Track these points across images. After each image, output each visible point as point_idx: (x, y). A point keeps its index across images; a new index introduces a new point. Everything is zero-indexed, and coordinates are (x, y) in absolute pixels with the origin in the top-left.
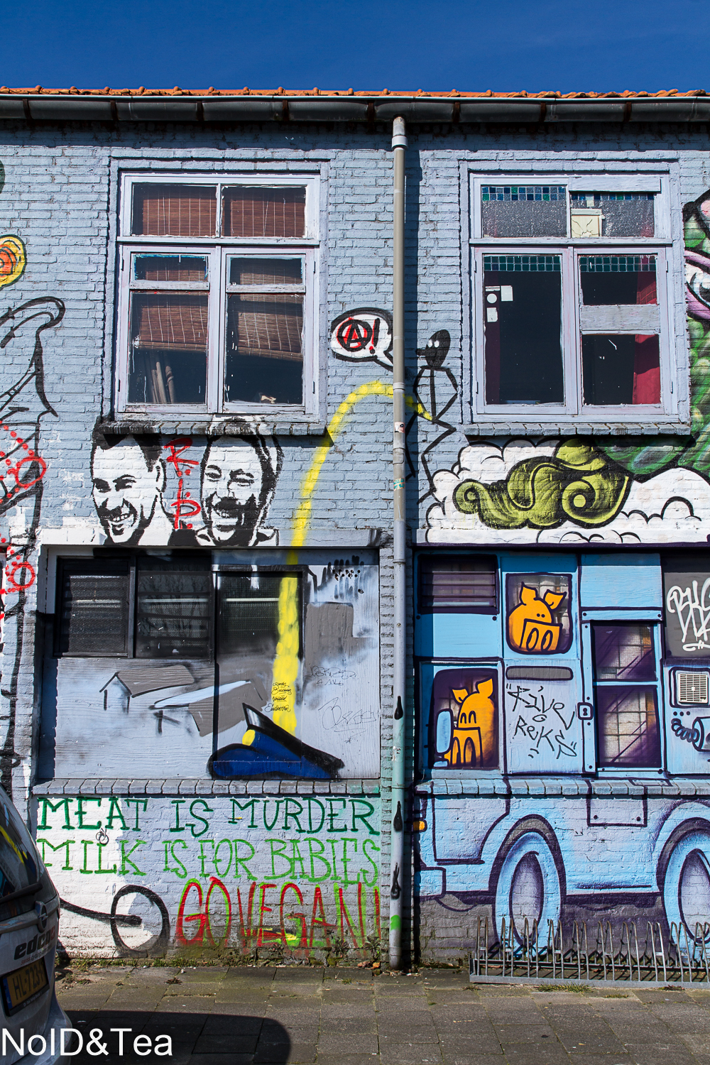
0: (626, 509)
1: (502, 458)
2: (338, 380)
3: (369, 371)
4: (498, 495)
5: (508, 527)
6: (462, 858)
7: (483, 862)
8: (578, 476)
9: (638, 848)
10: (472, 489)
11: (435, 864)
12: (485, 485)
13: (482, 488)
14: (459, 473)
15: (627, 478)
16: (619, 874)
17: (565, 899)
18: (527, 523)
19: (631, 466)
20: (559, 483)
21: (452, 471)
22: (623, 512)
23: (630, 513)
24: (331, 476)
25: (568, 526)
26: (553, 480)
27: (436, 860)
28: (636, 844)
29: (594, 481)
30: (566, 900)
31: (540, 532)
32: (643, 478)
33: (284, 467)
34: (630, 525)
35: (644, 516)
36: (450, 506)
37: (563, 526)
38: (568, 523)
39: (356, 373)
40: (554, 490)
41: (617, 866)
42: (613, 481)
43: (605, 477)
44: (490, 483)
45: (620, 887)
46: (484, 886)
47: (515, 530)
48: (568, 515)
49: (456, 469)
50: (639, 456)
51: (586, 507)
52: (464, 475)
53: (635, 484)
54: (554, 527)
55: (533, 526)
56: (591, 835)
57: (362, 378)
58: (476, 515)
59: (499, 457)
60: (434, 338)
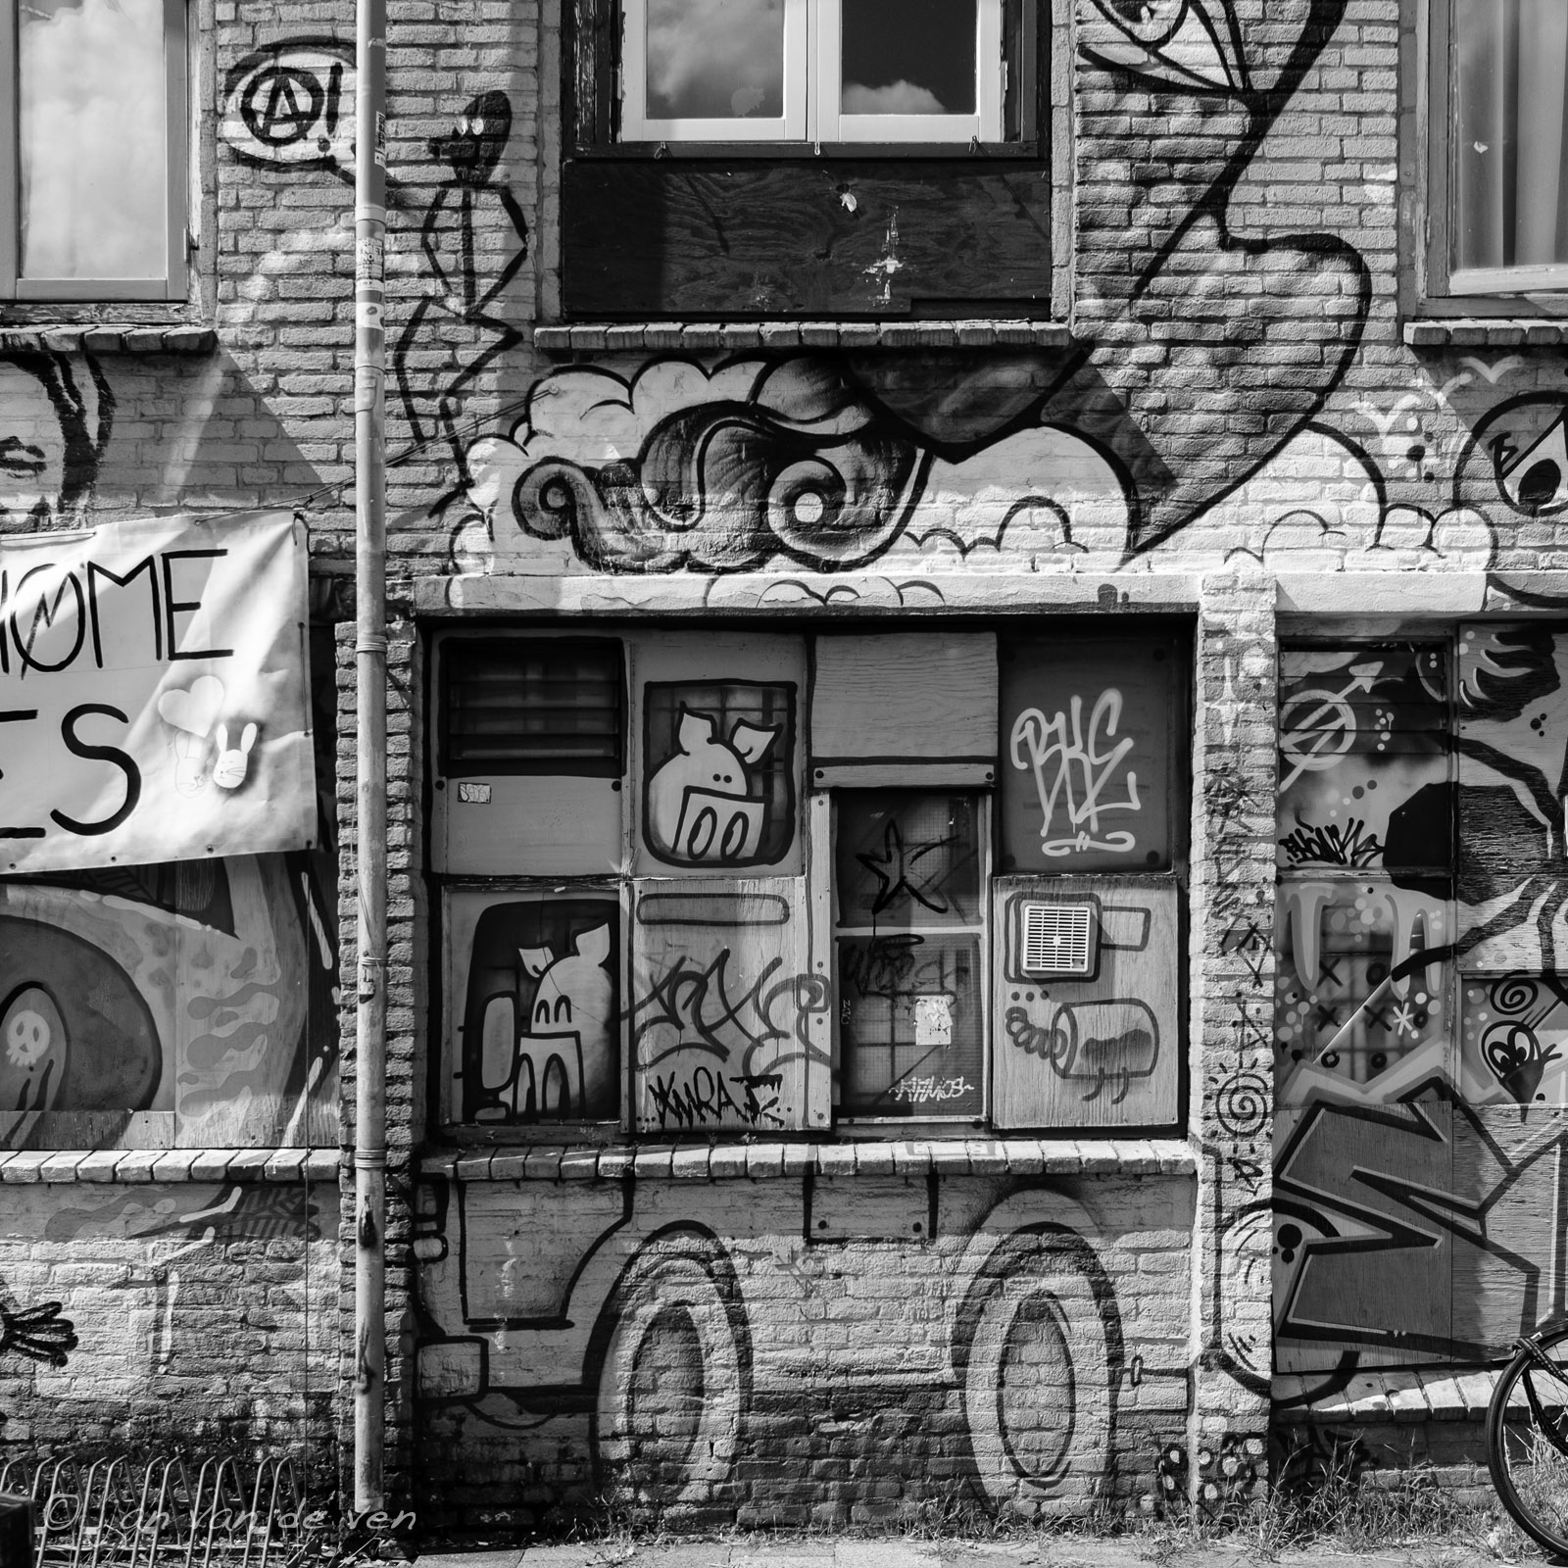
0: (918, 524)
1: (629, 407)
2: (241, 218)
3: (316, 196)
4: (620, 494)
5: (641, 571)
6: (526, 1316)
7: (570, 1325)
8: (807, 447)
9: (912, 1289)
10: (560, 482)
11: (465, 1331)
12: (589, 472)
13: (581, 477)
14: (526, 442)
15: (920, 453)
16: (871, 1346)
17: (749, 1400)
18: (684, 560)
19: (934, 424)
20: (761, 465)
21: (510, 439)
22: (909, 534)
23: (925, 537)
24: (227, 453)
25: (780, 567)
26: (748, 458)
27: (466, 1322)
28: (909, 1280)
29: (844, 459)
30: (753, 1401)
31: (713, 581)
32: (957, 454)
33: (116, 431)
34: (924, 565)
35: (958, 541)
36: (507, 521)
37: (769, 566)
38: (779, 559)
39: (286, 198)
40: (750, 482)
41: (864, 1330)
42: (889, 461)
43: (868, 450)
44: (599, 466)
45: (871, 1373)
46: (574, 1375)
47: (657, 577)
48: (780, 541)
49: (521, 433)
50: (950, 398)
51: (822, 523)
52: (538, 449)
53: (940, 466)
54: (746, 568)
55: (699, 568)
56: (811, 1264)
57: (300, 214)
58: (566, 544)
59: (624, 404)
60: (471, 113)
